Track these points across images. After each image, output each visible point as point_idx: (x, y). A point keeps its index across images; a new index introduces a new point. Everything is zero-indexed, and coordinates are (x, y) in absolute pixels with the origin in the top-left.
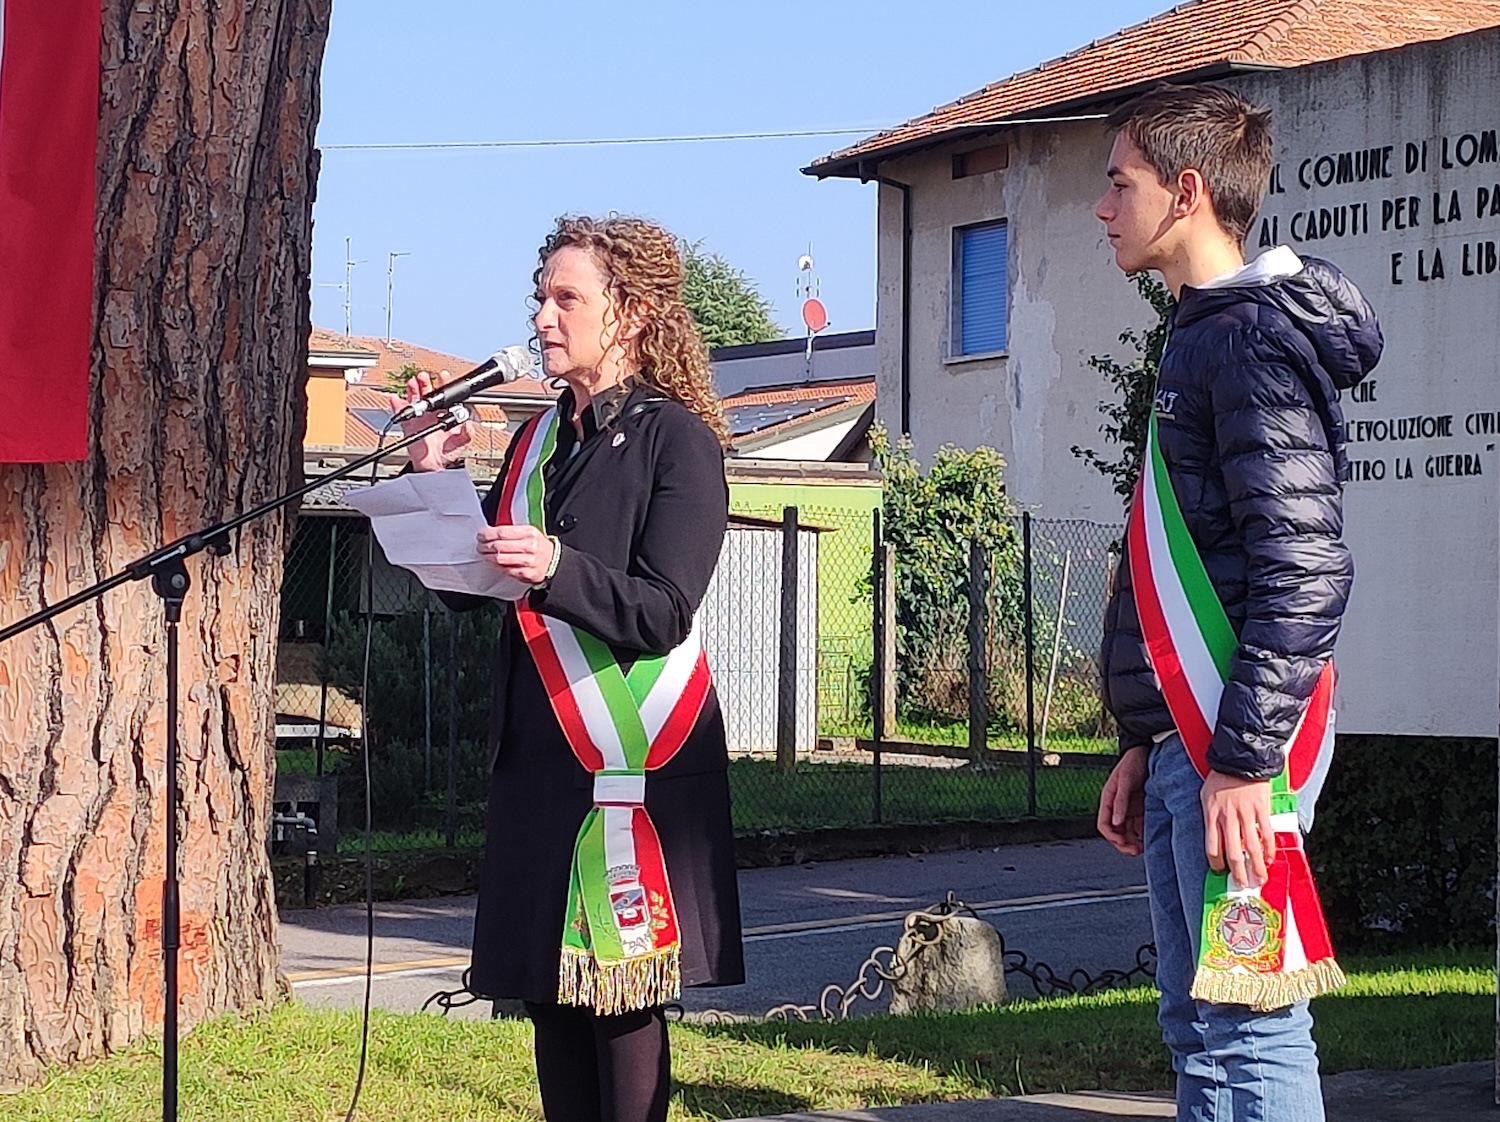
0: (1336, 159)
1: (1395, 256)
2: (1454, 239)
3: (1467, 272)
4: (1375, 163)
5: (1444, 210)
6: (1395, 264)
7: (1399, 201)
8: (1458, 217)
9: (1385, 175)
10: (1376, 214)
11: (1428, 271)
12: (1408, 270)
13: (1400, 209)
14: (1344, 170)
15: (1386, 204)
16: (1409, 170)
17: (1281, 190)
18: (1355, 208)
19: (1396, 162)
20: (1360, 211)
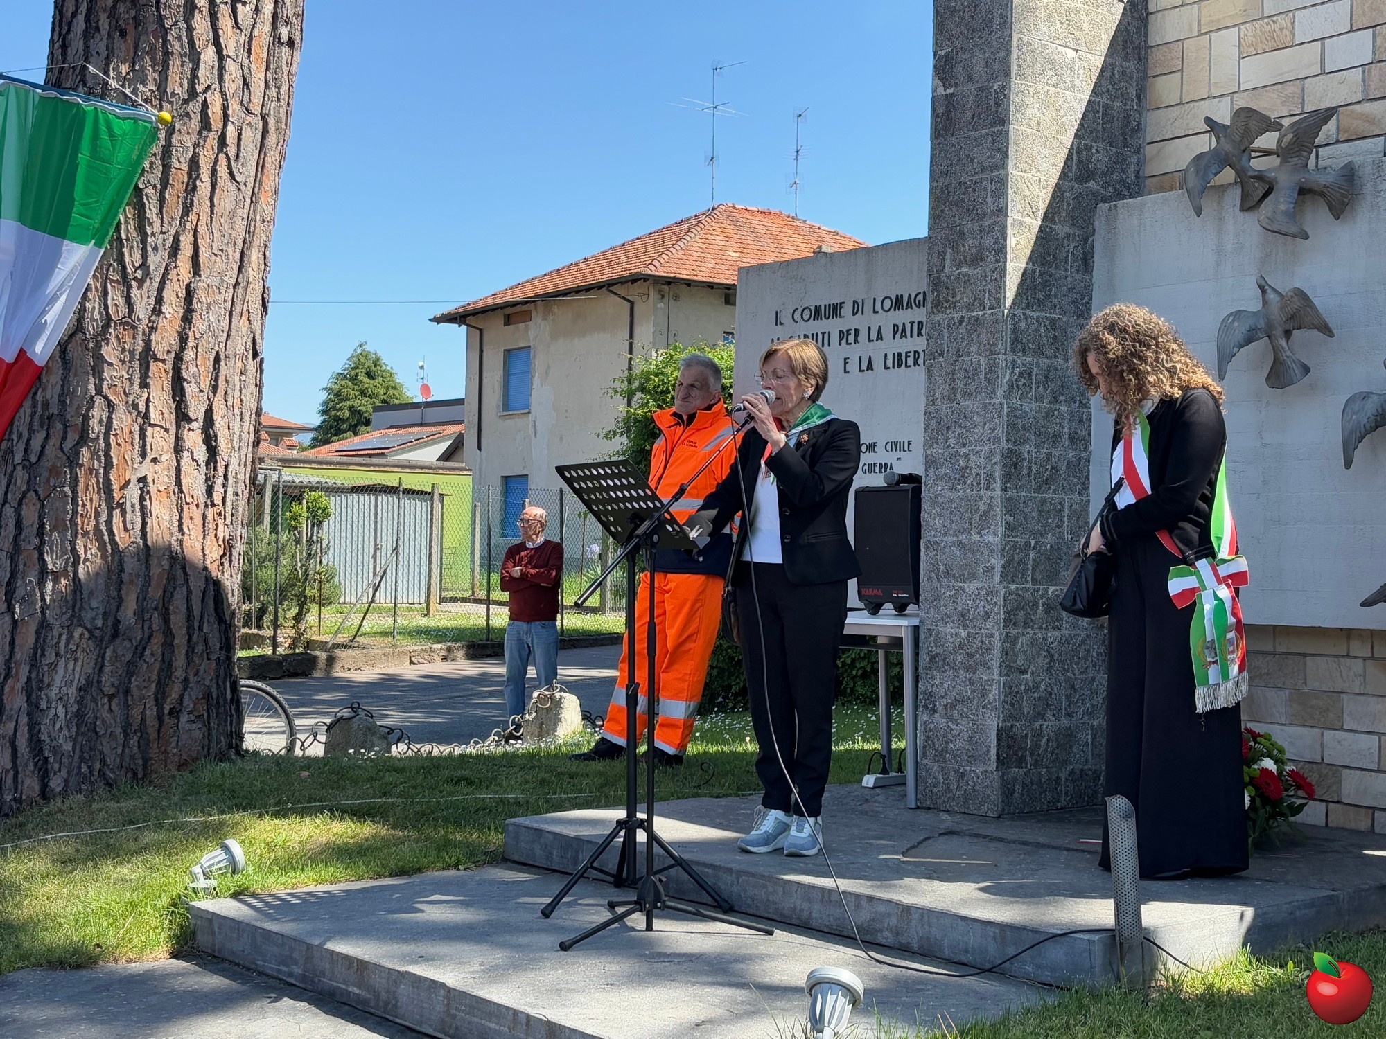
0: (813, 308)
1: (845, 359)
2: (877, 351)
3: (886, 368)
4: (835, 310)
5: (873, 336)
6: (846, 363)
7: (848, 331)
8: (882, 339)
9: (840, 317)
10: (835, 337)
11: (864, 367)
12: (853, 366)
13: (848, 334)
14: (817, 313)
15: (841, 332)
16: (854, 314)
17: (781, 324)
18: (823, 334)
19: (847, 310)
20: (826, 336)
